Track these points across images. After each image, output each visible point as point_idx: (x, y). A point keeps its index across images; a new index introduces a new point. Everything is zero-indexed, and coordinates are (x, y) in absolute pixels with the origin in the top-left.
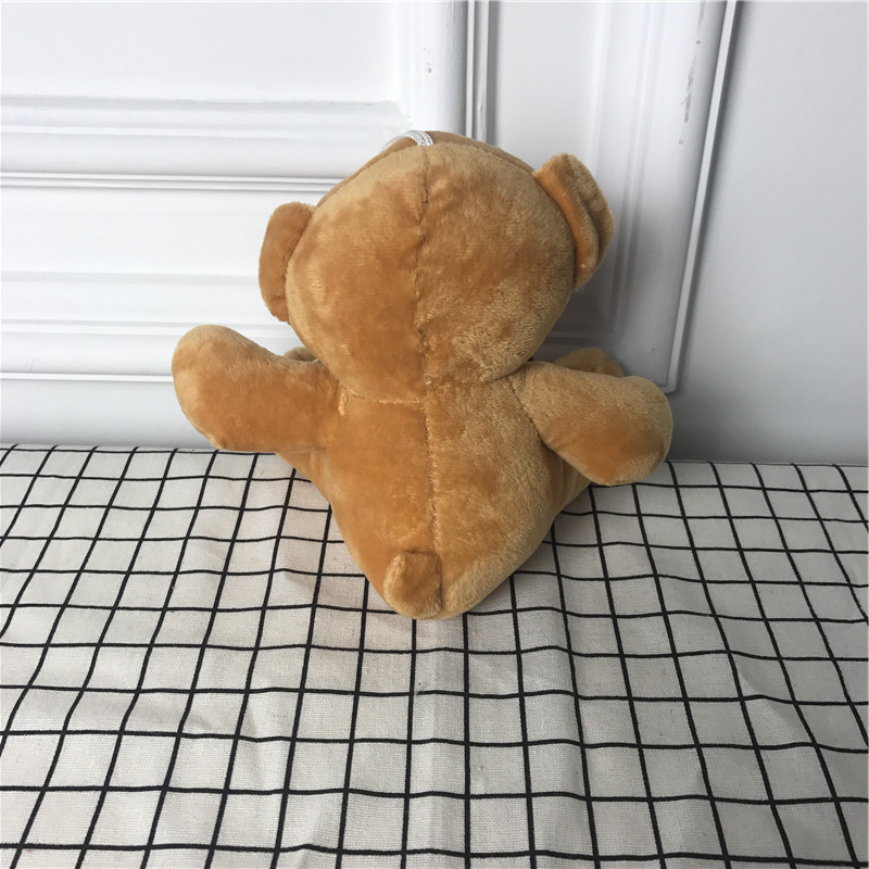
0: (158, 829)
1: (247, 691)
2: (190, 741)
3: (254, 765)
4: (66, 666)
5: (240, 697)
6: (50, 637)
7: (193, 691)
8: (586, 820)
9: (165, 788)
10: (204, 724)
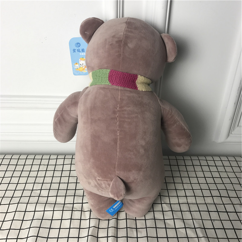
0: (71, 225)
1: (82, 203)
2: (74, 211)
3: (85, 215)
4: (52, 200)
5: (81, 204)
6: (48, 195)
7: (73, 204)
8: (135, 223)
9: (71, 219)
10: (76, 209)
